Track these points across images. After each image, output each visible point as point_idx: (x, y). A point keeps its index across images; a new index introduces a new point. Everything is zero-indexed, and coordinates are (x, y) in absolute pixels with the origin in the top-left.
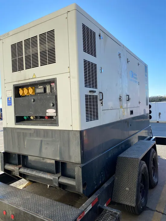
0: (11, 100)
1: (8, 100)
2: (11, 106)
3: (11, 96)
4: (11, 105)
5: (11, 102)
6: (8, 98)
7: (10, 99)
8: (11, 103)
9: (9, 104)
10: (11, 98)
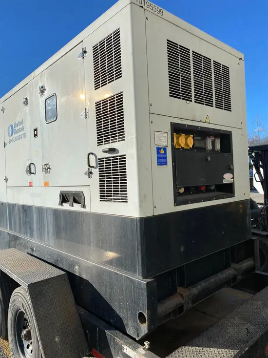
0: (165, 153)
1: (158, 153)
2: (165, 166)
3: (165, 144)
4: (165, 163)
5: (166, 158)
6: (159, 149)
7: (162, 151)
8: (165, 160)
9: (162, 161)
10: (165, 149)
